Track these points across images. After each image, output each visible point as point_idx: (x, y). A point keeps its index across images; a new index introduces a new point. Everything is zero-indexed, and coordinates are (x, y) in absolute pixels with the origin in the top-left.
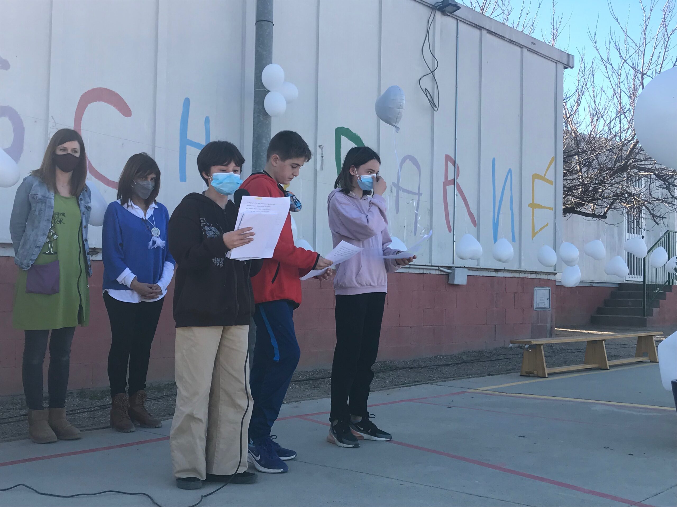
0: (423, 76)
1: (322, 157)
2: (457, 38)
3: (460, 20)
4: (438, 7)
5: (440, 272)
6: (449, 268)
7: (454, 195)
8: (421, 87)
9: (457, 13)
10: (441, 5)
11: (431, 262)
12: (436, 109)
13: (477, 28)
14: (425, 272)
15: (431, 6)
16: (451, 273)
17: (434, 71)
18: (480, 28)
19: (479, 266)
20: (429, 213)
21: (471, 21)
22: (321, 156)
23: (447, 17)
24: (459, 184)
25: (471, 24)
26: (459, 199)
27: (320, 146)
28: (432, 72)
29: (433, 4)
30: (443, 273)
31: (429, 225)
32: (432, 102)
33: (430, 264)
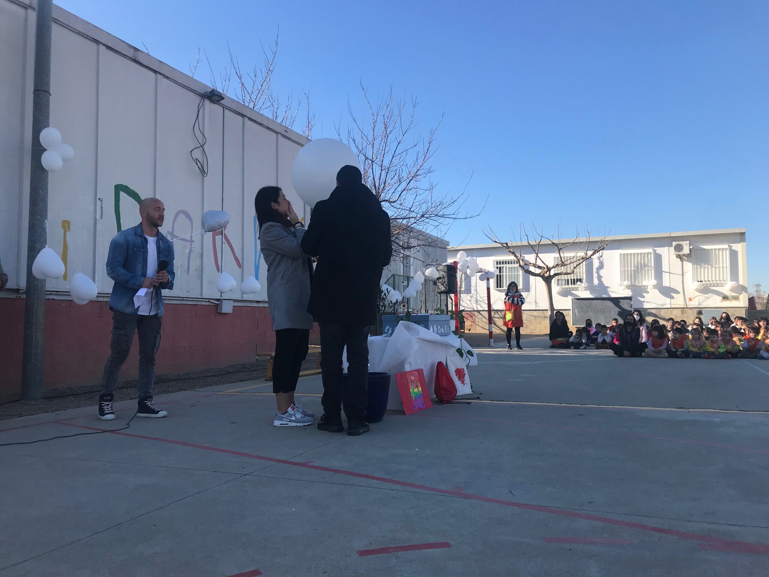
0: (195, 149)
1: (102, 208)
2: (223, 121)
3: (226, 108)
4: (206, 96)
5: (210, 303)
6: (218, 300)
7: (222, 243)
8: (192, 157)
9: (222, 102)
10: (209, 94)
11: (201, 295)
12: (205, 175)
13: (240, 115)
14: (197, 303)
15: (201, 95)
16: (219, 304)
17: (204, 145)
18: (243, 116)
19: (243, 298)
20: (200, 256)
21: (235, 110)
22: (100, 207)
23: (215, 104)
24: (226, 235)
25: (235, 112)
26: (226, 246)
27: (99, 199)
28: (202, 146)
29: (203, 94)
30: (212, 304)
31: (200, 267)
32: (202, 170)
33: (201, 297)
